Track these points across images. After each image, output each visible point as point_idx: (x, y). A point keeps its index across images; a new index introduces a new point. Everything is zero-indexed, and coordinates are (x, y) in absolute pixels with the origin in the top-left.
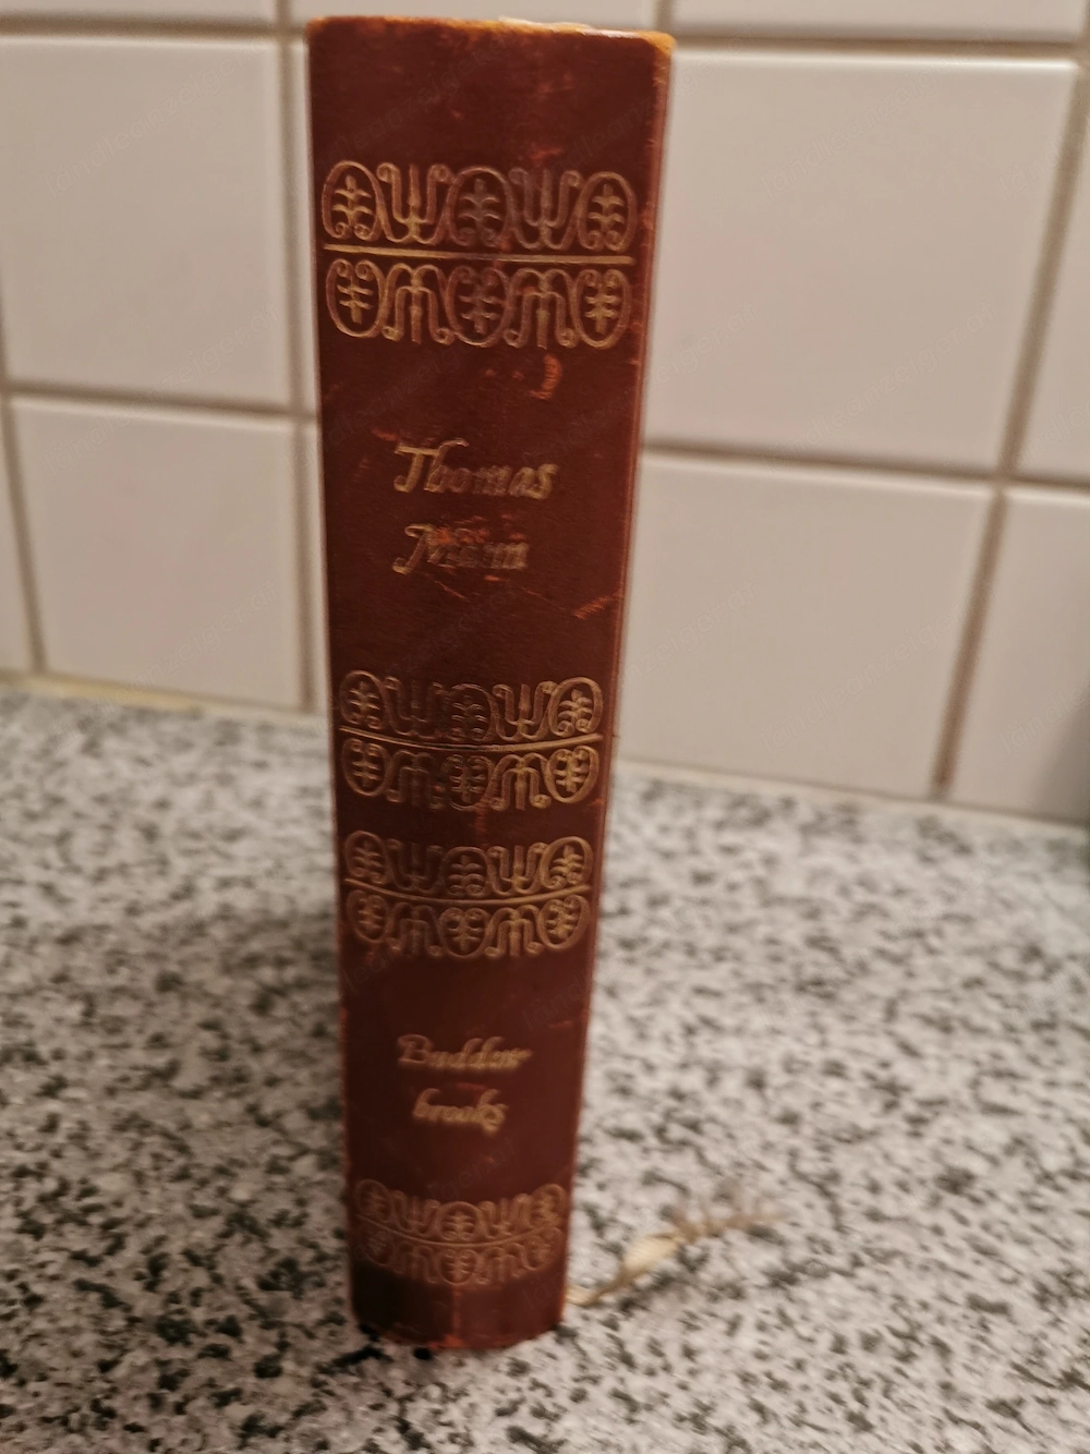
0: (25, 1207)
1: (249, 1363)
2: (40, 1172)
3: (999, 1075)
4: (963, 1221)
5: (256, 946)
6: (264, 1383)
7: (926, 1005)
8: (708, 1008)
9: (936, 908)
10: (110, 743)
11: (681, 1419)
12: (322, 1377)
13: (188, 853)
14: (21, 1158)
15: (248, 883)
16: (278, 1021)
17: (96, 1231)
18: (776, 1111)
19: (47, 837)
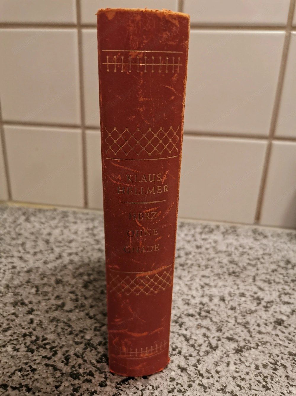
0: (27, 345)
1: (98, 383)
2: (30, 335)
3: (286, 294)
4: (283, 333)
5: (81, 270)
6: (103, 388)
7: (263, 277)
8: (207, 281)
9: (261, 252)
10: (32, 219)
11: (218, 390)
12: (119, 386)
13: (59, 247)
14: (24, 331)
15: (77, 254)
16: (90, 290)
17: (49, 350)
18: (229, 307)
19: (19, 244)
